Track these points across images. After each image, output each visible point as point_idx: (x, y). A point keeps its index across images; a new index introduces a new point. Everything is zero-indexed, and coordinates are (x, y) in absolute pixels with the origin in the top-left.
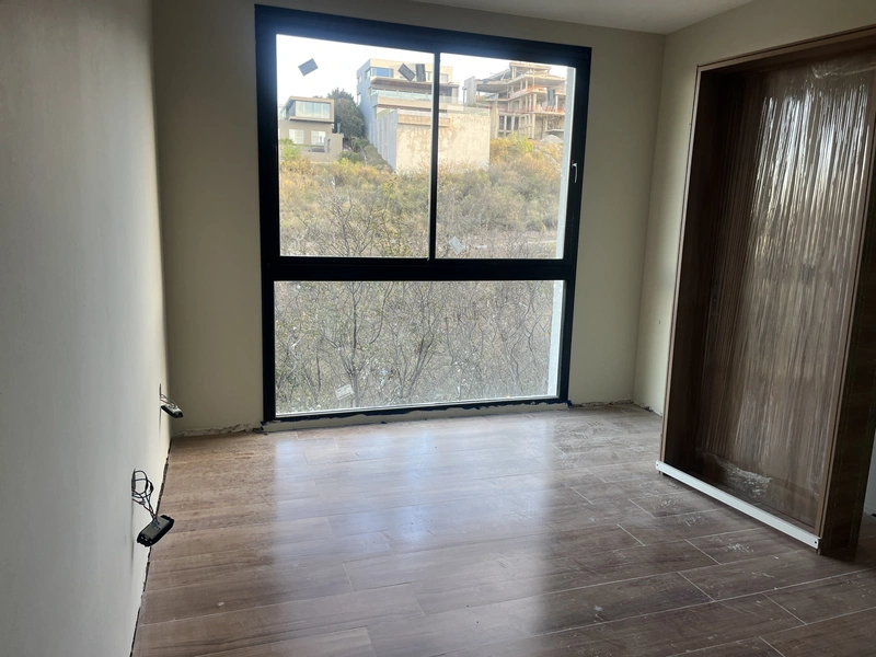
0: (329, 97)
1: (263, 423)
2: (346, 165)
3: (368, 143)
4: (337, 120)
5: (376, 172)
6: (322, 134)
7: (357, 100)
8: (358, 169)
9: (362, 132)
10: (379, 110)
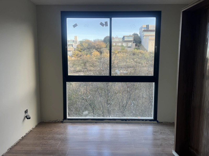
0: (133, 35)
1: (63, 120)
2: (136, 50)
3: (141, 45)
4: (134, 40)
5: (143, 52)
6: (131, 44)
7: (139, 35)
8: (139, 51)
9: (140, 42)
10: (144, 37)
